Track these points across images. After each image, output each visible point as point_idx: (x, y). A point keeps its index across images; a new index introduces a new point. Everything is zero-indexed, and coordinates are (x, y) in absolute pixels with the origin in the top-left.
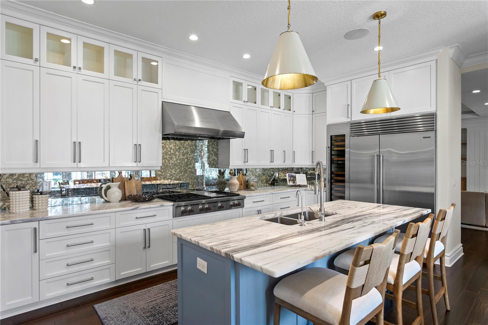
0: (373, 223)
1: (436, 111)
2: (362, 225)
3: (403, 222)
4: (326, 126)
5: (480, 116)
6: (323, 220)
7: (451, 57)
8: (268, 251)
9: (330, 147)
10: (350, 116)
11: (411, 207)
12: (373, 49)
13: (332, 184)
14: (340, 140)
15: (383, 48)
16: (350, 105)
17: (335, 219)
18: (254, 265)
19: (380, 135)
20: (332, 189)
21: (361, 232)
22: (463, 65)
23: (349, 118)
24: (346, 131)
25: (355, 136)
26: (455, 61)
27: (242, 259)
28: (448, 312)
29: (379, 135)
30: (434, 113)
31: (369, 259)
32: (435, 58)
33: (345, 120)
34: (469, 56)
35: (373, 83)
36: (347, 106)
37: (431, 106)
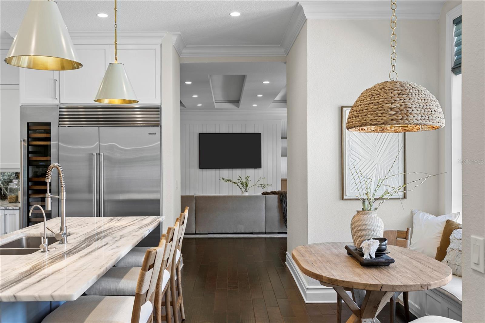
0: (122, 237)
1: (161, 103)
2: (115, 240)
3: (149, 232)
4: (20, 107)
5: (186, 108)
6: (65, 242)
7: (174, 45)
8: (39, 281)
9: (26, 141)
10: (57, 97)
11: (145, 216)
12: (97, 15)
13: (30, 196)
14: (42, 131)
15: (108, 17)
16: (58, 80)
17: (77, 239)
18: (40, 297)
19: (100, 127)
20: (30, 204)
21: (120, 246)
22: (182, 54)
23: (56, 99)
24: (52, 118)
25: (65, 126)
26: (176, 49)
27: (17, 295)
28: (184, 321)
29: (98, 127)
30: (159, 106)
31: (153, 263)
32: (159, 42)
33: (50, 101)
34: (187, 46)
35: (109, 66)
36: (53, 82)
37: (156, 97)
